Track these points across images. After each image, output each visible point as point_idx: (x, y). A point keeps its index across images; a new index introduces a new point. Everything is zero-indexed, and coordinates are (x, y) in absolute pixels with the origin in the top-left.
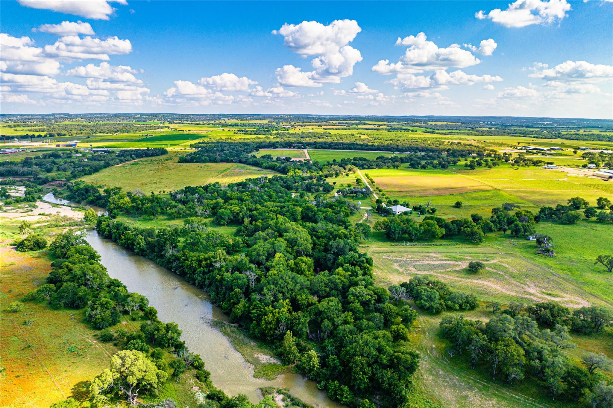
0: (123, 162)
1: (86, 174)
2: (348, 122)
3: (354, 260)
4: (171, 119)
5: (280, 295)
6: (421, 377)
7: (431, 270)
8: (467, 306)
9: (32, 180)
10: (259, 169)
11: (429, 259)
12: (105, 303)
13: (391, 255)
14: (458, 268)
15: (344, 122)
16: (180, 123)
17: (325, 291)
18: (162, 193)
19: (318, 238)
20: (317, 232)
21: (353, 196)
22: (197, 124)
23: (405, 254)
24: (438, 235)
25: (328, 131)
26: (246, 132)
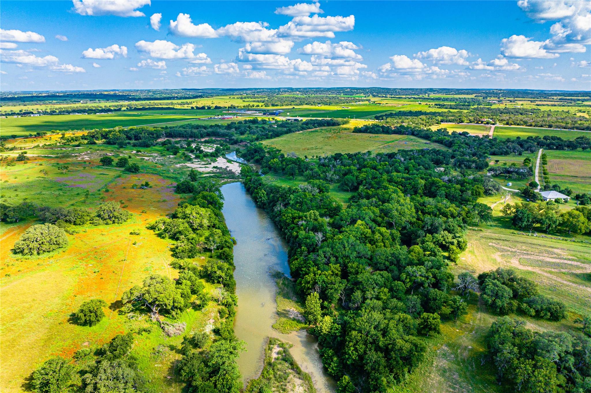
0: (305, 129)
1: (267, 138)
2: (573, 98)
3: (444, 240)
4: (377, 93)
5: (333, 259)
6: (427, 374)
7: (539, 266)
8: (546, 314)
9: (228, 140)
10: (428, 142)
11: (547, 255)
12: (191, 238)
13: (501, 242)
14: (578, 272)
15: (568, 98)
16: (383, 97)
17: (384, 264)
18: (315, 157)
19: (424, 213)
20: (425, 207)
21: (506, 176)
22: (399, 98)
23: (519, 245)
24: (580, 229)
25: (539, 107)
26: (442, 106)
